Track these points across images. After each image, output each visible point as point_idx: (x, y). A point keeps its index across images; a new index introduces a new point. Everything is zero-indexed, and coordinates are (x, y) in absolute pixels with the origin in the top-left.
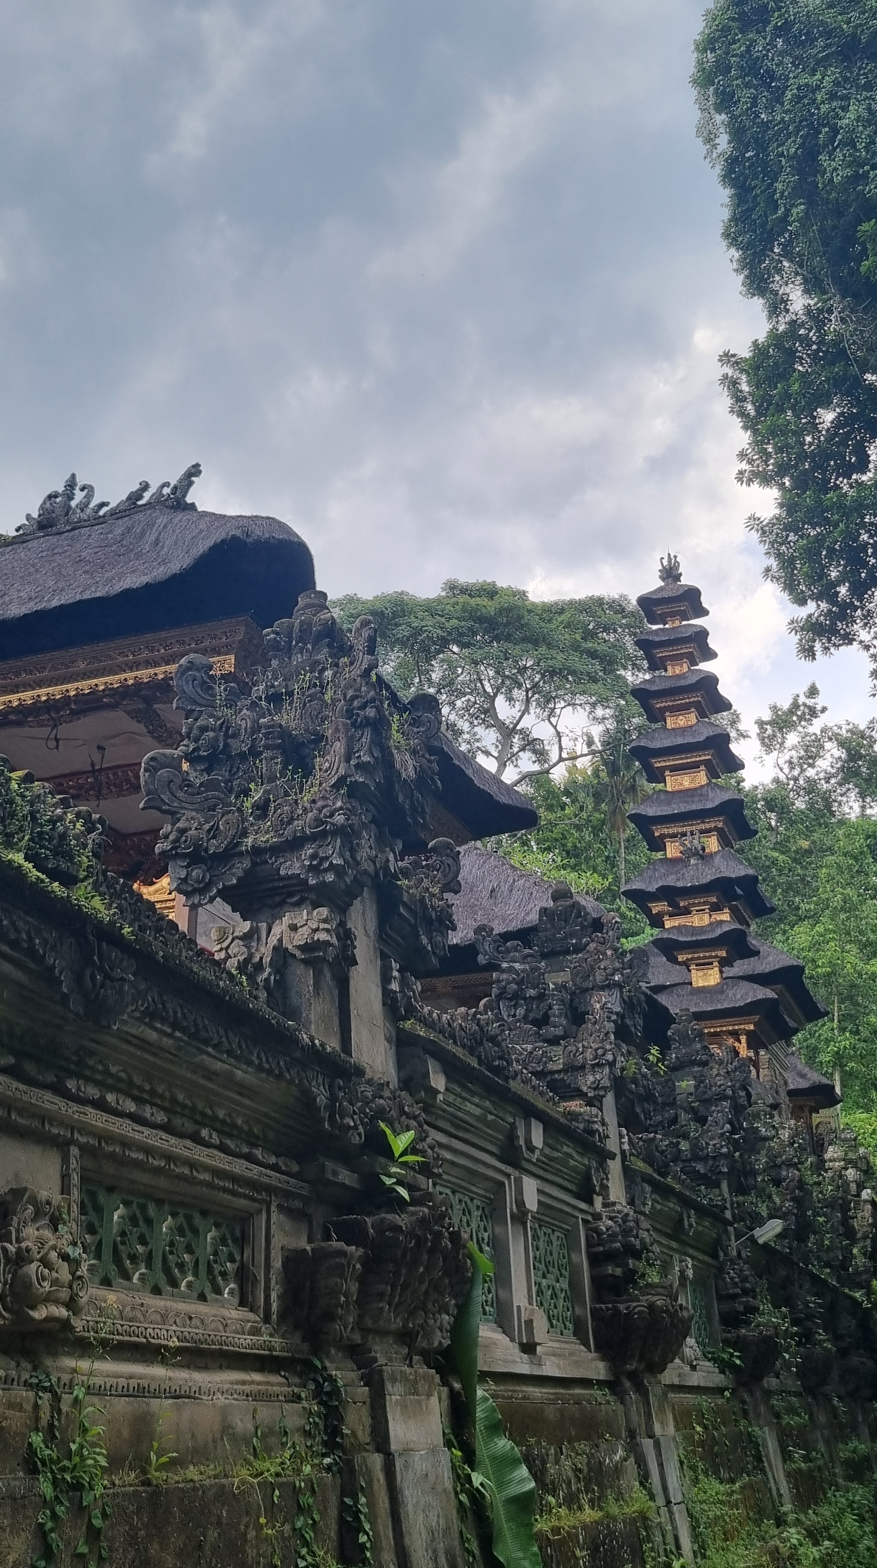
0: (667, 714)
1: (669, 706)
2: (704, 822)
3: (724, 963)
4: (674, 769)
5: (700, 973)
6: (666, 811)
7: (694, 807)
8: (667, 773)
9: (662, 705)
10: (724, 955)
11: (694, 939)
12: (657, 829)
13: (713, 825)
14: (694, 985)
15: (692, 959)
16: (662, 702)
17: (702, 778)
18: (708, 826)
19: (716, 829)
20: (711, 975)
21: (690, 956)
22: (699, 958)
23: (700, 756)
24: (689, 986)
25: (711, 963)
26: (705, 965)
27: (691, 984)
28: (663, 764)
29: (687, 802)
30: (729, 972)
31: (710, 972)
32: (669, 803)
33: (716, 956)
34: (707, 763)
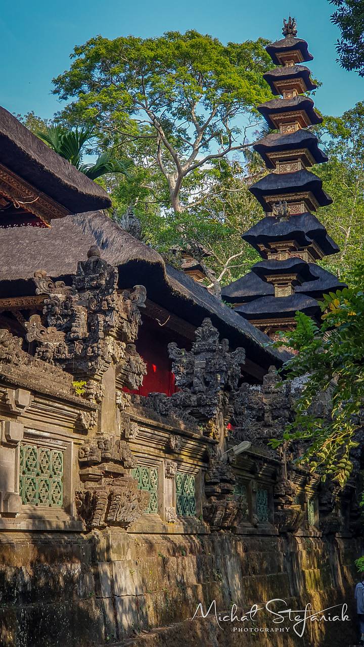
0: (281, 124)
1: (281, 119)
2: (297, 195)
3: (295, 283)
4: (282, 160)
5: (280, 289)
6: (274, 187)
7: (291, 185)
8: (277, 162)
9: (277, 118)
10: (295, 278)
11: (277, 268)
12: (268, 198)
13: (302, 197)
14: (276, 296)
15: (275, 281)
16: (277, 116)
17: (299, 166)
18: (298, 197)
19: (304, 199)
20: (286, 290)
21: (274, 279)
22: (279, 280)
23: (298, 152)
24: (272, 297)
25: (287, 283)
26: (283, 284)
27: (274, 295)
28: (274, 157)
29: (287, 182)
30: (299, 289)
31: (286, 289)
32: (276, 182)
33: (290, 280)
34: (303, 157)
